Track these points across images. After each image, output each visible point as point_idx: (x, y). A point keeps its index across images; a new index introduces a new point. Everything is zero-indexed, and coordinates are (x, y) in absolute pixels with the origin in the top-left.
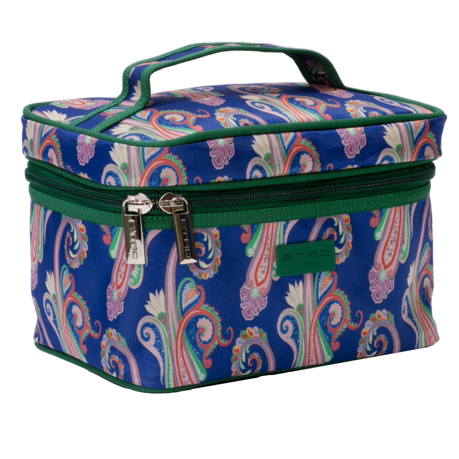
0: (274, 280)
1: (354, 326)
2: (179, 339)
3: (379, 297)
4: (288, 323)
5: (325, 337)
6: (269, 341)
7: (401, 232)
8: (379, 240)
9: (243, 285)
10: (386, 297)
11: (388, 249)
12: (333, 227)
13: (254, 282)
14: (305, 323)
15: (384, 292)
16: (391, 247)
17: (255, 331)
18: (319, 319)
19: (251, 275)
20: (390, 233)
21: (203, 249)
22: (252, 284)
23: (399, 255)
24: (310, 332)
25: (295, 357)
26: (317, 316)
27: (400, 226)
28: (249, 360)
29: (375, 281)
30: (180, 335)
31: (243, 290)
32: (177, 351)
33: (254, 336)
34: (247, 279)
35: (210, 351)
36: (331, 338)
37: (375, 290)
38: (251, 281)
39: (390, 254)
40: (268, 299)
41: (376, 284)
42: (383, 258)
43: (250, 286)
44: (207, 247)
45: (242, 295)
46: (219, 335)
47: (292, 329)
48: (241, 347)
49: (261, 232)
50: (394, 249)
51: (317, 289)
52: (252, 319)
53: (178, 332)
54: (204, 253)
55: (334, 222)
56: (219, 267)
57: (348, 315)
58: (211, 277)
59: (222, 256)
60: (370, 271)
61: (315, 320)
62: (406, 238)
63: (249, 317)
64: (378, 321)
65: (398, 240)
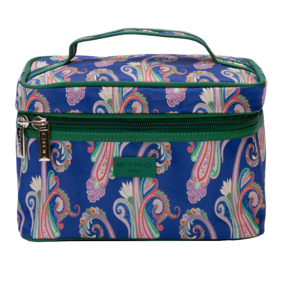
0: (111, 179)
1: (173, 216)
2: (45, 208)
3: (194, 199)
4: (120, 207)
5: (151, 221)
6: (107, 217)
7: (212, 158)
8: (195, 162)
9: (89, 179)
10: (200, 200)
11: (202, 168)
12: (156, 149)
13: (96, 178)
14: (135, 210)
15: (198, 197)
16: (204, 167)
17: (97, 210)
18: (145, 208)
19: (94, 173)
20: (204, 158)
21: (59, 153)
22: (95, 180)
23: (210, 173)
24: (139, 216)
25: (129, 232)
26: (144, 206)
27: (211, 154)
28: (93, 228)
29: (191, 188)
30: (46, 206)
31: (88, 182)
32: (42, 215)
33: (95, 213)
34: (91, 175)
35: (62, 218)
36: (156, 222)
37: (191, 194)
38: (94, 177)
39: (203, 172)
40: (105, 190)
41: (192, 191)
42: (198, 174)
43: (94, 181)
44: (61, 152)
45: (88, 185)
46: (68, 209)
47: (124, 212)
48: (86, 219)
49: (101, 147)
50: (206, 168)
51: (143, 188)
52: (95, 201)
53: (45, 203)
54: (59, 156)
55: (157, 146)
56: (69, 166)
57: (168, 208)
58: (63, 171)
59: (72, 159)
60: (188, 182)
61: (142, 208)
62: (216, 162)
63: (93, 201)
64: (193, 215)
65: (209, 163)
